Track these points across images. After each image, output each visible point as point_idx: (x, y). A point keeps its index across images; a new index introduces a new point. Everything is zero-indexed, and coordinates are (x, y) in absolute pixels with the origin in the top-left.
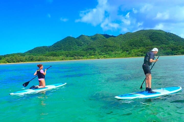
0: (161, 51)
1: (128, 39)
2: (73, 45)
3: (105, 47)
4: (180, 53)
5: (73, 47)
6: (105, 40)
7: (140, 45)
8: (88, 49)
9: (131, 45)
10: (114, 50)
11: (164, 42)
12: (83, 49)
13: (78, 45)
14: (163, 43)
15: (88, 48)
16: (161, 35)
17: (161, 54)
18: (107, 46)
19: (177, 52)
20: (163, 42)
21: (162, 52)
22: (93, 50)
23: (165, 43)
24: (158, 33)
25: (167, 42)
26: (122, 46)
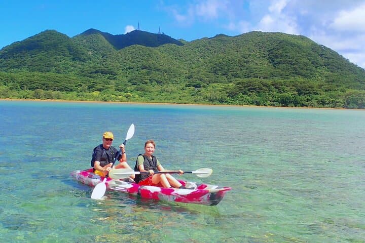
0: (271, 92)
1: (215, 52)
2: (59, 57)
3: (144, 71)
4: (315, 102)
5: (58, 63)
6: (148, 52)
7: (239, 72)
8: (97, 72)
9: (215, 72)
10: (165, 81)
11: (302, 69)
12: (82, 72)
13: (73, 59)
14: (298, 74)
15: (95, 68)
16: (298, 49)
17: (269, 103)
18: (149, 68)
19: (308, 99)
20: (299, 69)
21: (273, 97)
22: (108, 75)
23: (303, 72)
24: (293, 45)
25: (309, 71)
26: (192, 71)
